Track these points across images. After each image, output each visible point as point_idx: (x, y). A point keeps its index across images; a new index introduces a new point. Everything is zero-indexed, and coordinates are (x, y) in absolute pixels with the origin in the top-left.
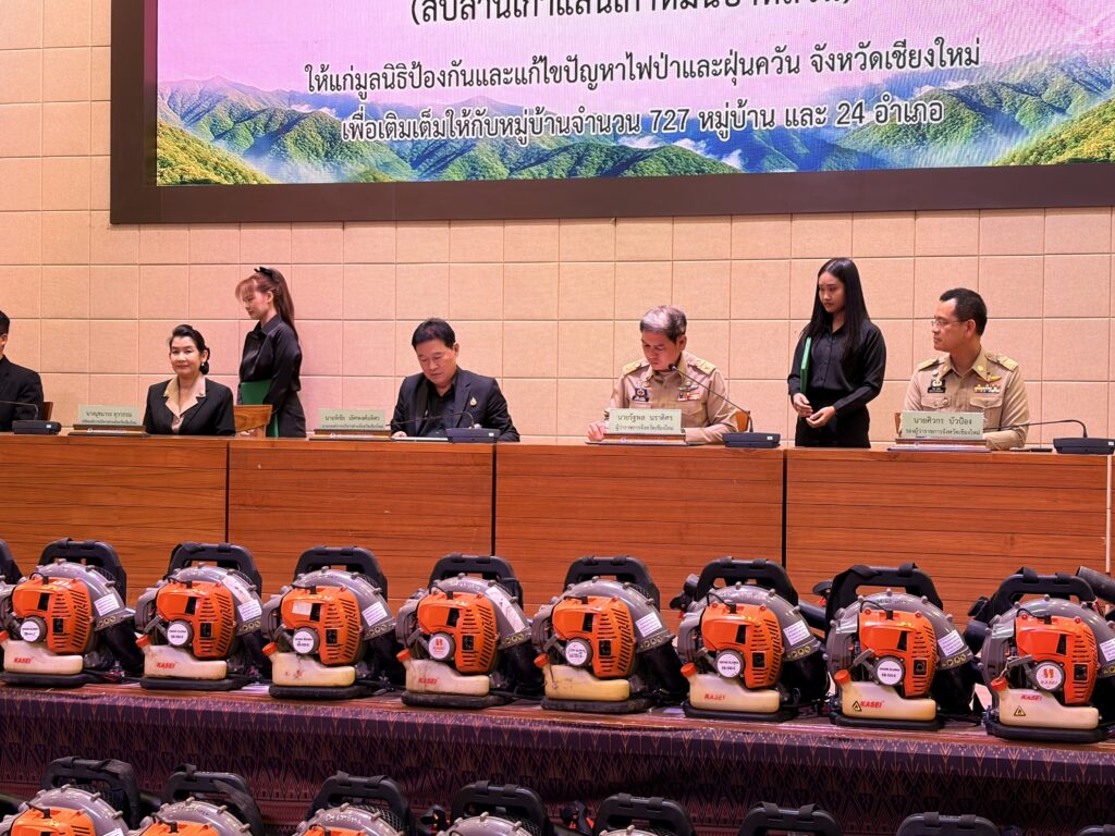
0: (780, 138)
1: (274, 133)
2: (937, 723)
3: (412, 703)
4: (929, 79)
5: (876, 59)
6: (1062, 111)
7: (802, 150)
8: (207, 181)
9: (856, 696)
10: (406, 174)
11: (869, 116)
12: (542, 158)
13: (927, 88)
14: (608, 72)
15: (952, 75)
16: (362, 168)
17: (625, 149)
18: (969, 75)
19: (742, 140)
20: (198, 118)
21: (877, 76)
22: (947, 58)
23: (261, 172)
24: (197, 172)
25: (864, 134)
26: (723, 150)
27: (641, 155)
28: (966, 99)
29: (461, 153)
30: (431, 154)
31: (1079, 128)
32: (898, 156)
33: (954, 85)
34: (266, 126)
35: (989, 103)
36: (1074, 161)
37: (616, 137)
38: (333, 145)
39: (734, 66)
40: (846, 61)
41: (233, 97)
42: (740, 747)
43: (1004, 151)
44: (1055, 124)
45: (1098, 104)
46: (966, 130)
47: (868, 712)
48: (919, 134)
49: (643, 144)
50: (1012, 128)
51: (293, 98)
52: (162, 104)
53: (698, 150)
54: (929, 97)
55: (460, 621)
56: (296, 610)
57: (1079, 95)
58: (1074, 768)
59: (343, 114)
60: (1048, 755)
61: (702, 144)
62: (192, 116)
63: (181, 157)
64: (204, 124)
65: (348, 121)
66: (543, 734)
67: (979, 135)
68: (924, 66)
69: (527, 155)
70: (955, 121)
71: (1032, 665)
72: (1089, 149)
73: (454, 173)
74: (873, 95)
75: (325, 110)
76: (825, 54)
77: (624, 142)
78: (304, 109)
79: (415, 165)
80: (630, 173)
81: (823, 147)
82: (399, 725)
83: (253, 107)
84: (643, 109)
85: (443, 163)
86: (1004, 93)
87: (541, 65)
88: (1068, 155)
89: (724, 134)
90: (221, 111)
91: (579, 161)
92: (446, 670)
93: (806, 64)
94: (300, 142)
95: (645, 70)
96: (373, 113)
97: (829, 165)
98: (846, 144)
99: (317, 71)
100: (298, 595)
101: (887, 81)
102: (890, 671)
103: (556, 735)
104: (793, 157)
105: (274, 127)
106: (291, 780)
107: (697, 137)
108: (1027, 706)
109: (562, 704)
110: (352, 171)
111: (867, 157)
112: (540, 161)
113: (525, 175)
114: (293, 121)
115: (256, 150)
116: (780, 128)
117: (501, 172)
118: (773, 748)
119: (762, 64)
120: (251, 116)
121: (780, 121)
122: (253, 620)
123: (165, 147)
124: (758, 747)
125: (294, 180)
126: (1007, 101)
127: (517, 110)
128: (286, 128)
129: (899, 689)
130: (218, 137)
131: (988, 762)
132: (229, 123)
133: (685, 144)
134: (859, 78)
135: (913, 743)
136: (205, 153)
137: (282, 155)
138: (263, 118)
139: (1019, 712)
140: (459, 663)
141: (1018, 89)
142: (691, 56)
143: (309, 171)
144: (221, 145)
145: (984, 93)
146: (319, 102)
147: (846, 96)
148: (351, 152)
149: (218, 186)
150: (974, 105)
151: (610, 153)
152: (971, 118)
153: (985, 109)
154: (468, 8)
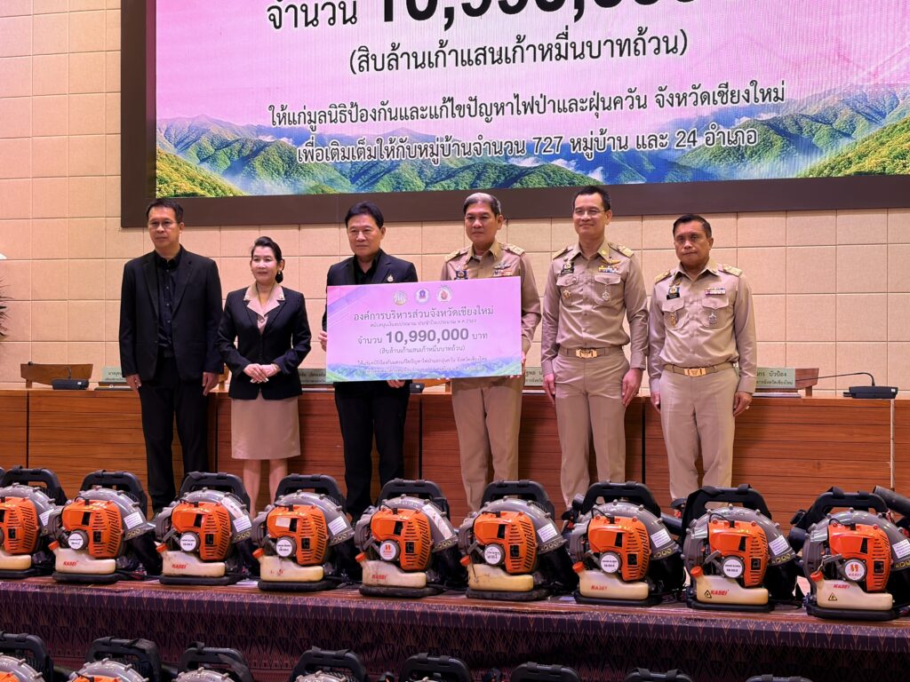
0: (632, 158)
1: (246, 157)
2: (769, 607)
3: (368, 593)
4: (749, 112)
5: (705, 97)
6: (848, 135)
7: (649, 167)
8: (194, 194)
9: (707, 586)
10: (346, 187)
11: (701, 141)
12: (451, 174)
13: (745, 119)
14: (500, 109)
15: (764, 109)
16: (313, 183)
17: (513, 167)
18: (777, 109)
19: (603, 159)
20: (187, 146)
21: (707, 110)
22: (759, 96)
23: (235, 186)
24: (187, 187)
25: (697, 154)
26: (590, 167)
27: (526, 172)
28: (775, 127)
29: (389, 171)
30: (365, 173)
31: (860, 148)
32: (722, 171)
33: (765, 117)
34: (240, 152)
35: (792, 130)
36: (859, 174)
37: (507, 158)
38: (291, 166)
39: (596, 103)
40: (682, 99)
41: (214, 130)
42: (620, 626)
43: (803, 167)
44: (844, 145)
45: (875, 130)
46: (776, 150)
47: (716, 598)
48: (739, 154)
49: (528, 163)
50: (809, 148)
51: (260, 130)
52: (160, 136)
53: (570, 167)
54: (745, 126)
55: (403, 531)
56: (278, 523)
57: (861, 123)
58: (875, 640)
59: (298, 142)
60: (856, 630)
61: (573, 163)
62: (183, 144)
63: (175, 176)
64: (192, 151)
65: (303, 147)
66: (468, 617)
67: (785, 154)
68: (743, 103)
69: (438, 172)
70: (767, 145)
71: (842, 561)
72: (868, 165)
73: (383, 187)
74: (702, 125)
75: (284, 140)
76: (666, 94)
77: (513, 161)
78: (268, 139)
79: (353, 181)
80: (517, 185)
81: (664, 164)
82: (358, 611)
83: (230, 137)
84: (527, 136)
85: (375, 179)
86: (804, 122)
87: (449, 104)
88: (853, 169)
89: (589, 155)
90: (204, 140)
91: (478, 177)
92: (393, 569)
93: (652, 102)
94: (266, 164)
95: (529, 107)
96: (321, 141)
97: (671, 178)
98: (683, 163)
99: (278, 110)
100: (280, 512)
101: (714, 114)
102: (733, 567)
103: (478, 618)
104: (641, 171)
105: (246, 152)
106: (275, 653)
107: (569, 157)
108: (839, 593)
109: (481, 594)
110: (305, 185)
111: (699, 172)
112: (449, 177)
113: (437, 187)
114: (260, 148)
115: (232, 170)
116: (632, 151)
117: (419, 185)
118: (645, 627)
119: (617, 102)
120: (228, 144)
121: (632, 145)
122: (245, 531)
123: (163, 168)
124: (633, 626)
125: (260, 193)
126: (806, 129)
127: (433, 138)
128: (255, 153)
129: (740, 581)
130: (203, 161)
131: (809, 636)
132: (212, 150)
133: (559, 163)
134: (690, 111)
135: (752, 622)
136: (193, 173)
137: (252, 175)
138: (237, 146)
139: (832, 598)
140: (403, 563)
141: (815, 119)
142: (563, 96)
143: (272, 186)
144: (205, 166)
145: (788, 122)
146: (280, 133)
147: (682, 125)
148: (304, 171)
149: (203, 198)
150: (782, 132)
151: (503, 170)
152: (779, 142)
153: (789, 135)
154: (393, 61)
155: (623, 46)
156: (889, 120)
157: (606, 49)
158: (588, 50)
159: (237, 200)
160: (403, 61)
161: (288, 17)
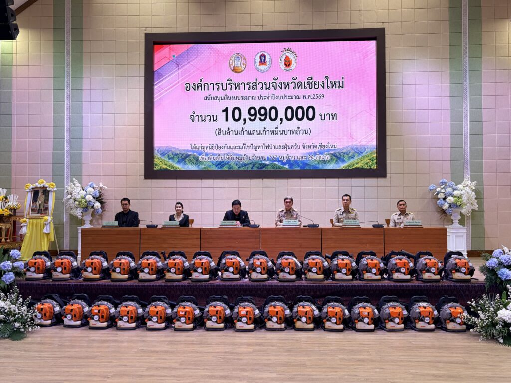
0: (296, 162)
1: (183, 158)
4: (328, 151)
5: (316, 146)
6: (353, 158)
7: (301, 165)
8: (167, 169)
10: (214, 168)
11: (315, 158)
12: (245, 165)
13: (326, 153)
14: (259, 147)
15: (331, 150)
16: (204, 166)
17: (263, 163)
18: (334, 150)
19: (289, 162)
20: (165, 154)
21: (316, 150)
22: (330, 147)
23: (180, 167)
24: (164, 166)
25: (314, 161)
26: (285, 164)
27: (267, 165)
28: (334, 155)
29: (227, 164)
30: (220, 164)
31: (356, 161)
32: (321, 166)
33: (332, 152)
34: (181, 157)
35: (339, 156)
36: (356, 168)
37: (261, 161)
38: (197, 161)
39: (286, 147)
40: (310, 147)
41: (173, 150)
43: (342, 166)
44: (352, 160)
45: (360, 157)
46: (335, 161)
47: (370, 278)
48: (325, 162)
49: (267, 162)
50: (343, 161)
51: (188, 151)
52: (156, 152)
53: (280, 164)
54: (327, 154)
55: (291, 265)
56: (257, 264)
57: (357, 154)
58: (409, 286)
59: (200, 154)
60: (404, 284)
61: (280, 163)
62: (163, 154)
63: (161, 163)
64: (166, 156)
65: (201, 156)
67: (337, 163)
68: (326, 148)
69: (242, 164)
70: (332, 159)
72: (359, 165)
73: (225, 168)
74: (315, 153)
75: (195, 154)
76: (305, 145)
77: (263, 162)
78: (190, 153)
79: (216, 166)
80: (264, 169)
81: (305, 164)
83: (178, 152)
84: (266, 155)
85: (223, 165)
86: (342, 154)
87: (245, 145)
88: (354, 167)
89: (285, 161)
90: (170, 153)
91: (253, 166)
92: (288, 274)
93: (302, 147)
94: (189, 161)
95: (268, 147)
96: (206, 154)
97: (307, 168)
98: (310, 163)
99: (193, 145)
101: (319, 151)
104: (300, 166)
105: (183, 157)
107: (279, 161)
108: (399, 276)
110: (201, 167)
111: (315, 167)
112: (245, 166)
113: (241, 169)
114: (189, 155)
115: (179, 162)
116: (296, 160)
117: (236, 167)
119: (292, 147)
120: (177, 154)
121: (296, 158)
123: (156, 161)
125: (188, 169)
126: (342, 156)
127: (239, 155)
128: (186, 157)
130: (169, 159)
132: (172, 156)
133: (276, 163)
134: (312, 150)
136: (166, 162)
137: (185, 164)
138: (180, 155)
141: (345, 153)
142: (278, 145)
143: (192, 167)
144: (170, 160)
145: (338, 154)
146: (194, 152)
147: (310, 153)
148: (202, 163)
149: (170, 170)
150: (336, 156)
151: (261, 164)
152: (335, 159)
153: (338, 157)
154: (228, 133)
155: (294, 132)
156: (364, 154)
157: (289, 132)
158: (284, 132)
159: (180, 171)
160: (231, 133)
161: (196, 119)
